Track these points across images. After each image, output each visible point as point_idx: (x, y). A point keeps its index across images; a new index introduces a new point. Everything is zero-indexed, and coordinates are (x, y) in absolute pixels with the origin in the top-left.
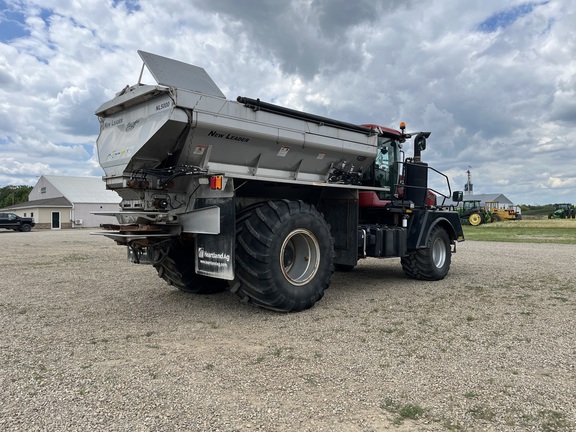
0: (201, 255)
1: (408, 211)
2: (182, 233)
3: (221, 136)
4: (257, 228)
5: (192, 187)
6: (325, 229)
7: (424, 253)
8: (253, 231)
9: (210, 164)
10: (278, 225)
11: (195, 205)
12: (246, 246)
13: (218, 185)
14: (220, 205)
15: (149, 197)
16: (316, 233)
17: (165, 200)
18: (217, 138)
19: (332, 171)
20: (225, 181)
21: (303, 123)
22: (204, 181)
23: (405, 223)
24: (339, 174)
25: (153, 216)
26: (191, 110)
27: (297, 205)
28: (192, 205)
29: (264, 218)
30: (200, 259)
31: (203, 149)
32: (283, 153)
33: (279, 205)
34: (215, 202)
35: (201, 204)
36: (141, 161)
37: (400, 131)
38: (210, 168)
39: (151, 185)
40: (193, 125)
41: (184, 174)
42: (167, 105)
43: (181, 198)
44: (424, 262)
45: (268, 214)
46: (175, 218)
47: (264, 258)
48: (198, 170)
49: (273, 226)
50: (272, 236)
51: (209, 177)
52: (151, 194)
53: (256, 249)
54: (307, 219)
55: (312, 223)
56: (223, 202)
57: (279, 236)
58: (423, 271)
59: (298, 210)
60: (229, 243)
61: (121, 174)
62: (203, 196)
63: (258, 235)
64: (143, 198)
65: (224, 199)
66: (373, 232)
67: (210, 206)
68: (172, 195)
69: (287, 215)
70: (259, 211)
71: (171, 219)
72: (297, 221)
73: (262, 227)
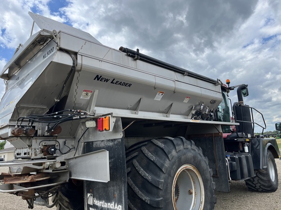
0: (90, 202)
1: (247, 140)
2: (70, 180)
3: (107, 80)
4: (147, 169)
5: (80, 132)
6: (204, 162)
7: (265, 172)
8: (142, 171)
9: (96, 108)
10: (167, 164)
11: (84, 148)
12: (137, 189)
13: (105, 126)
14: (108, 148)
15: (37, 145)
16: (198, 166)
17: (53, 146)
18: (103, 83)
19: (194, 112)
20: (113, 120)
21: (172, 73)
22: (91, 124)
23: (246, 149)
24: (199, 114)
25: (41, 164)
26: (76, 54)
27: (180, 142)
28: (81, 149)
29: (153, 158)
30: (89, 206)
31: (90, 94)
32: (159, 97)
33: (165, 143)
34: (102, 145)
35: (89, 148)
36: (27, 108)
37: (227, 85)
38: (97, 112)
39: (39, 132)
40: (78, 68)
41: (70, 119)
42: (52, 50)
43: (71, 143)
44: (265, 179)
45: (155, 153)
46: (63, 164)
47: (158, 202)
48: (85, 114)
49: (163, 165)
50: (163, 176)
51: (96, 119)
52: (39, 141)
53: (148, 192)
54: (190, 155)
55: (194, 157)
56: (111, 144)
57: (169, 175)
58: (264, 186)
59: (182, 147)
60: (120, 191)
61: (7, 123)
62: (91, 139)
63: (149, 177)
64: (30, 146)
65: (113, 140)
66: (233, 159)
67: (98, 149)
68: (61, 141)
69: (174, 153)
70: (145, 150)
71: (58, 165)
72: (183, 157)
73: (152, 166)
